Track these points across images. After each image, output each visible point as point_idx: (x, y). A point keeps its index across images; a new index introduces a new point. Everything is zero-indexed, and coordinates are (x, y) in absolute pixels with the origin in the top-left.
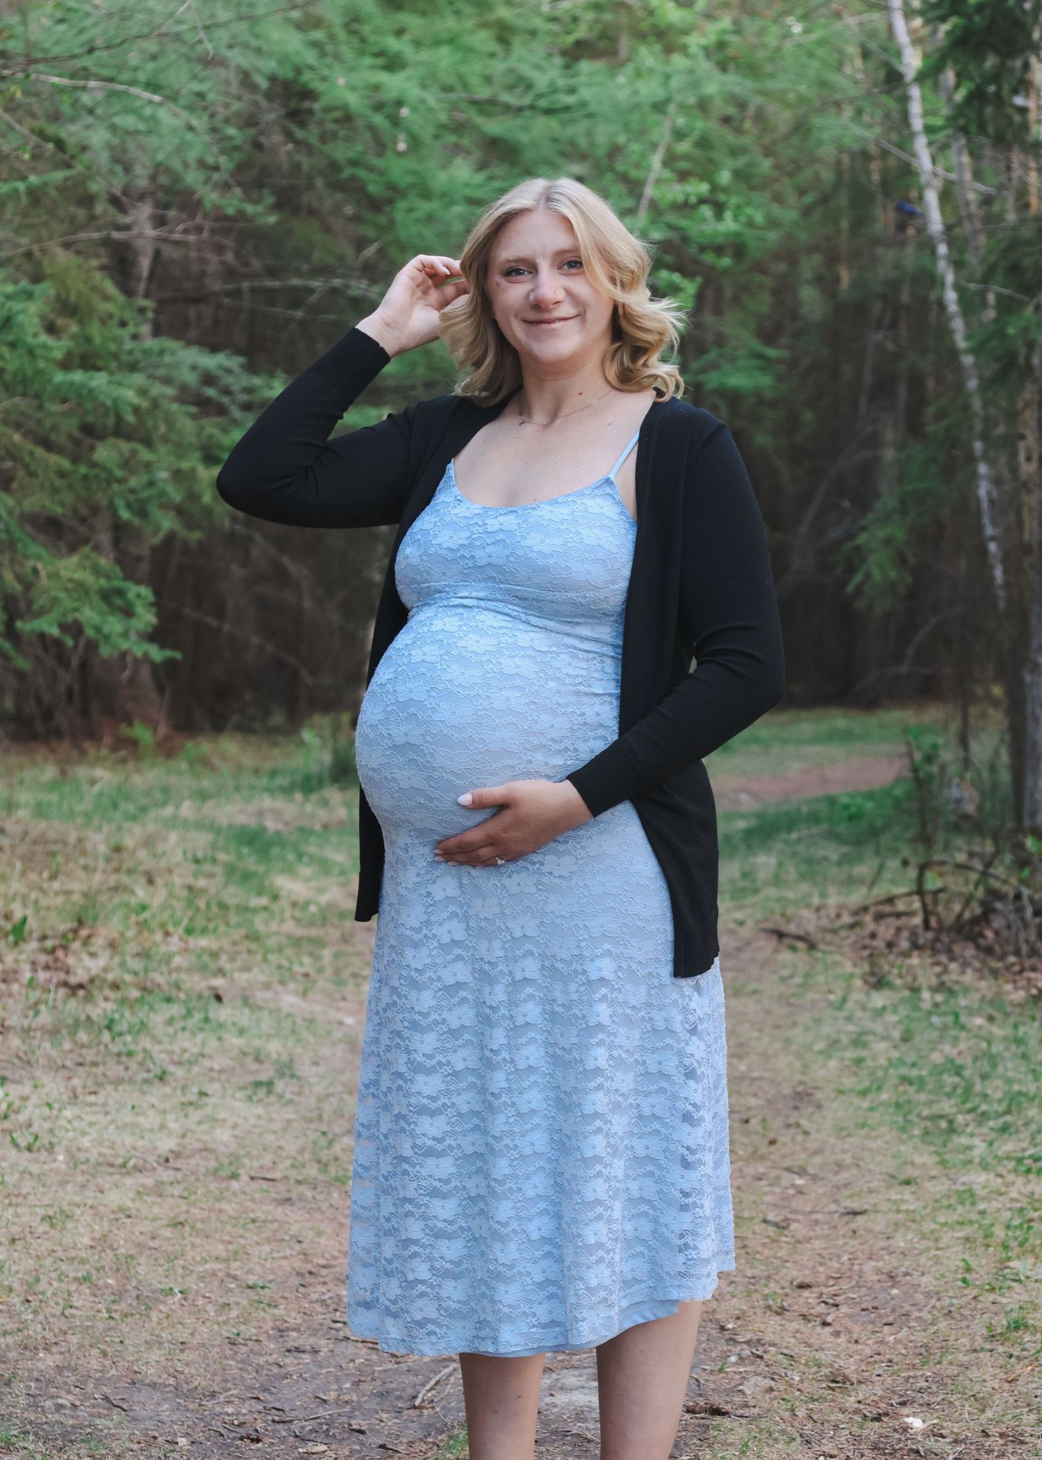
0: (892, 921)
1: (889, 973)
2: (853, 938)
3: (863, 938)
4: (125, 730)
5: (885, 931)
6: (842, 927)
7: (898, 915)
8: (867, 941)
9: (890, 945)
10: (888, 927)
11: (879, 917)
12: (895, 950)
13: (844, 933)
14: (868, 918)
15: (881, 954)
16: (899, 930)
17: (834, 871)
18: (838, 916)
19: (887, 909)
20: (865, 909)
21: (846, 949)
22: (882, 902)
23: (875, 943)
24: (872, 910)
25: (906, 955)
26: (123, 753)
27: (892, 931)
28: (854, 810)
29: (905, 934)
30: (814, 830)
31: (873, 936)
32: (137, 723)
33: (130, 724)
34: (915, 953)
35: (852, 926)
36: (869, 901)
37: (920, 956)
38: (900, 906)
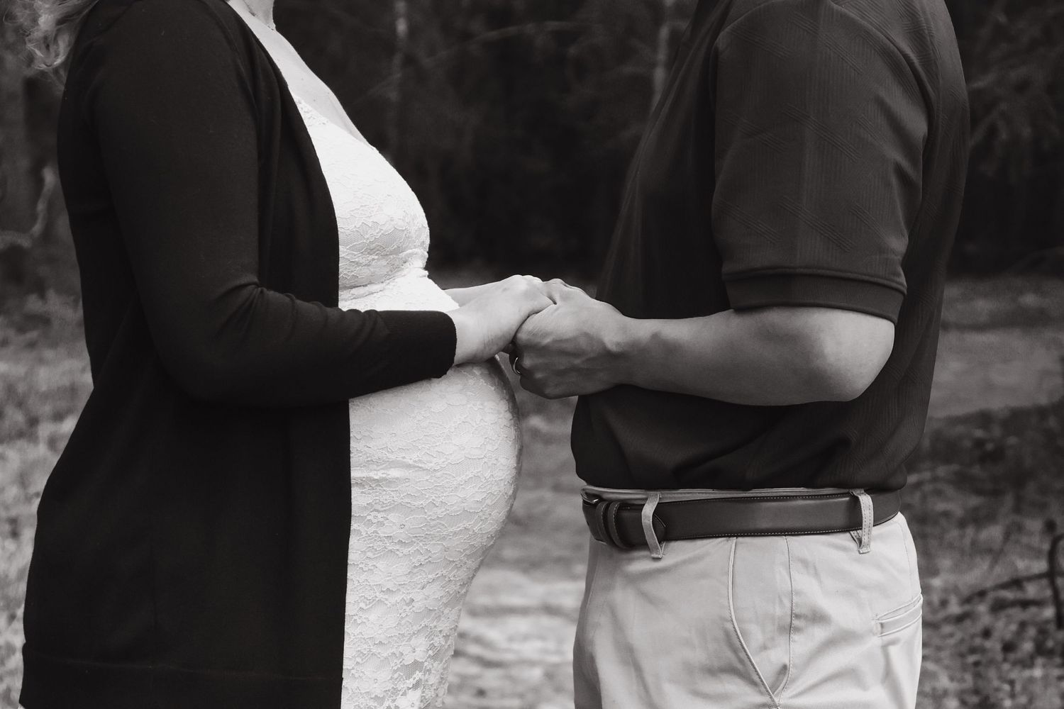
0: (1018, 614)
1: (997, 690)
2: (959, 635)
3: (973, 636)
4: (33, 304)
5: (1005, 627)
6: (948, 620)
7: (1025, 604)
8: (978, 641)
9: (1008, 647)
10: (1010, 619)
11: (999, 607)
12: (1012, 656)
13: (947, 629)
14: (982, 608)
15: (991, 662)
16: (1023, 625)
17: (954, 533)
18: (944, 603)
19: (1009, 595)
20: (982, 594)
21: (945, 654)
22: (1005, 586)
23: (988, 644)
24: (991, 596)
25: (1028, 663)
26: (33, 335)
27: (1013, 627)
28: (990, 447)
29: (1032, 632)
30: (942, 471)
31: (987, 634)
32: (51, 294)
33: (42, 296)
34: (1040, 661)
35: (960, 619)
36: (989, 584)
37: (1044, 666)
38: (1032, 591)
